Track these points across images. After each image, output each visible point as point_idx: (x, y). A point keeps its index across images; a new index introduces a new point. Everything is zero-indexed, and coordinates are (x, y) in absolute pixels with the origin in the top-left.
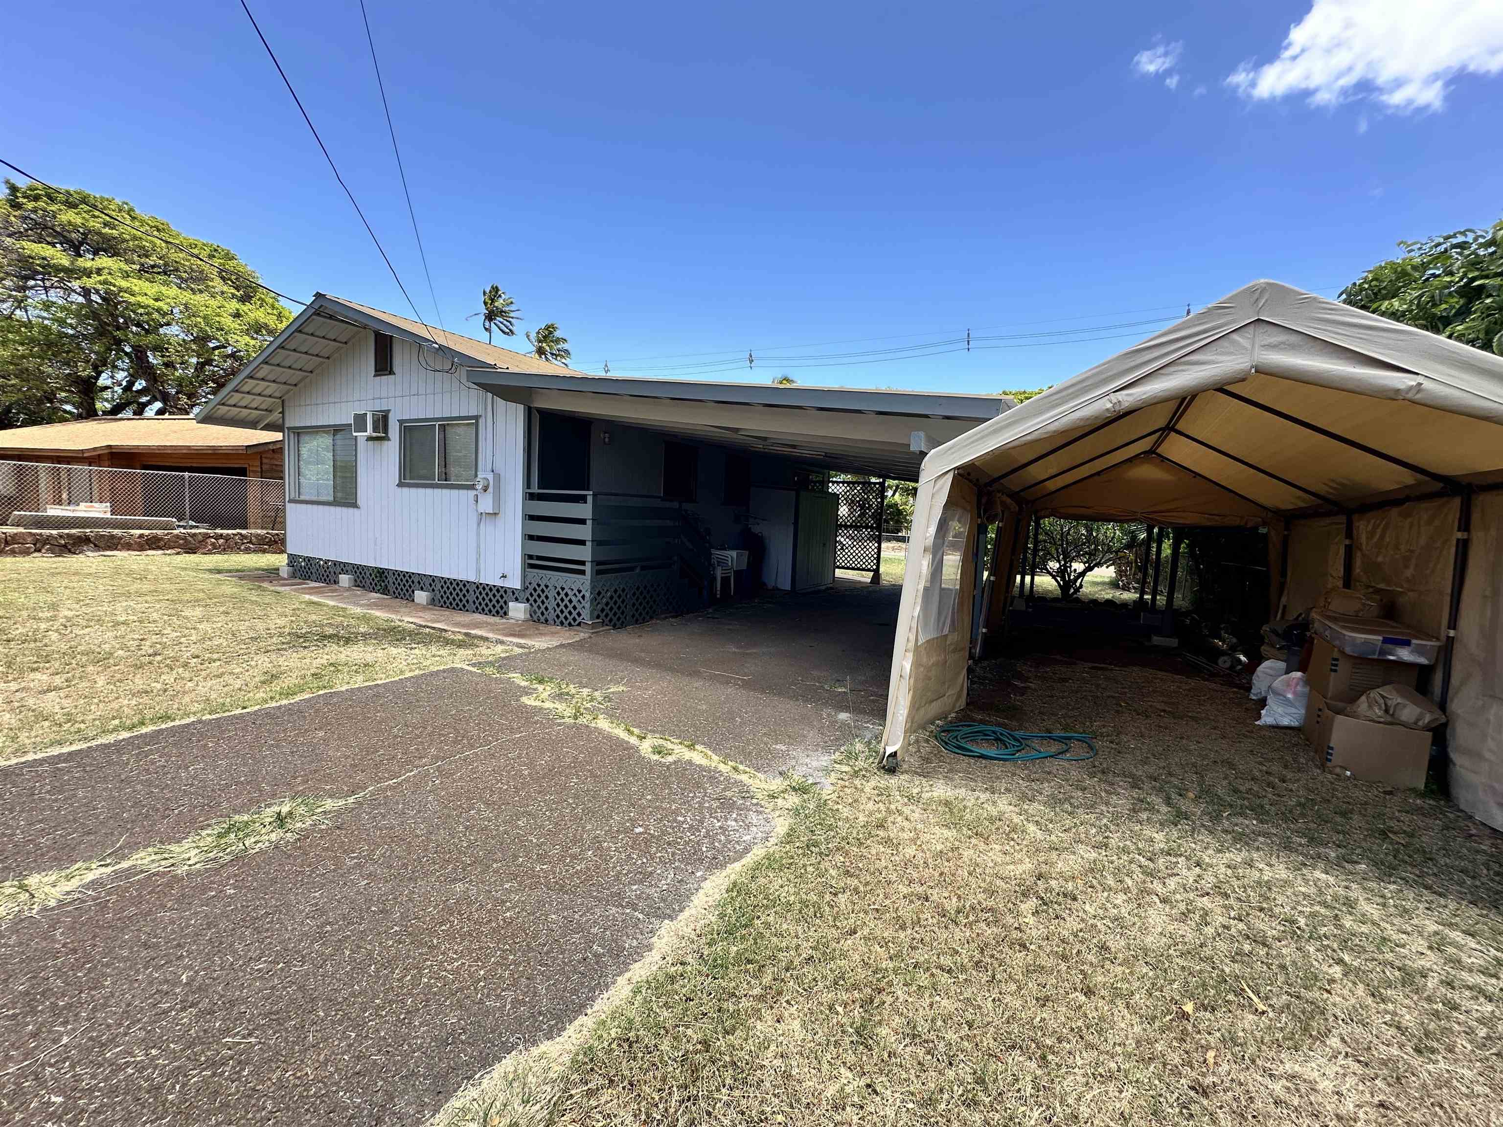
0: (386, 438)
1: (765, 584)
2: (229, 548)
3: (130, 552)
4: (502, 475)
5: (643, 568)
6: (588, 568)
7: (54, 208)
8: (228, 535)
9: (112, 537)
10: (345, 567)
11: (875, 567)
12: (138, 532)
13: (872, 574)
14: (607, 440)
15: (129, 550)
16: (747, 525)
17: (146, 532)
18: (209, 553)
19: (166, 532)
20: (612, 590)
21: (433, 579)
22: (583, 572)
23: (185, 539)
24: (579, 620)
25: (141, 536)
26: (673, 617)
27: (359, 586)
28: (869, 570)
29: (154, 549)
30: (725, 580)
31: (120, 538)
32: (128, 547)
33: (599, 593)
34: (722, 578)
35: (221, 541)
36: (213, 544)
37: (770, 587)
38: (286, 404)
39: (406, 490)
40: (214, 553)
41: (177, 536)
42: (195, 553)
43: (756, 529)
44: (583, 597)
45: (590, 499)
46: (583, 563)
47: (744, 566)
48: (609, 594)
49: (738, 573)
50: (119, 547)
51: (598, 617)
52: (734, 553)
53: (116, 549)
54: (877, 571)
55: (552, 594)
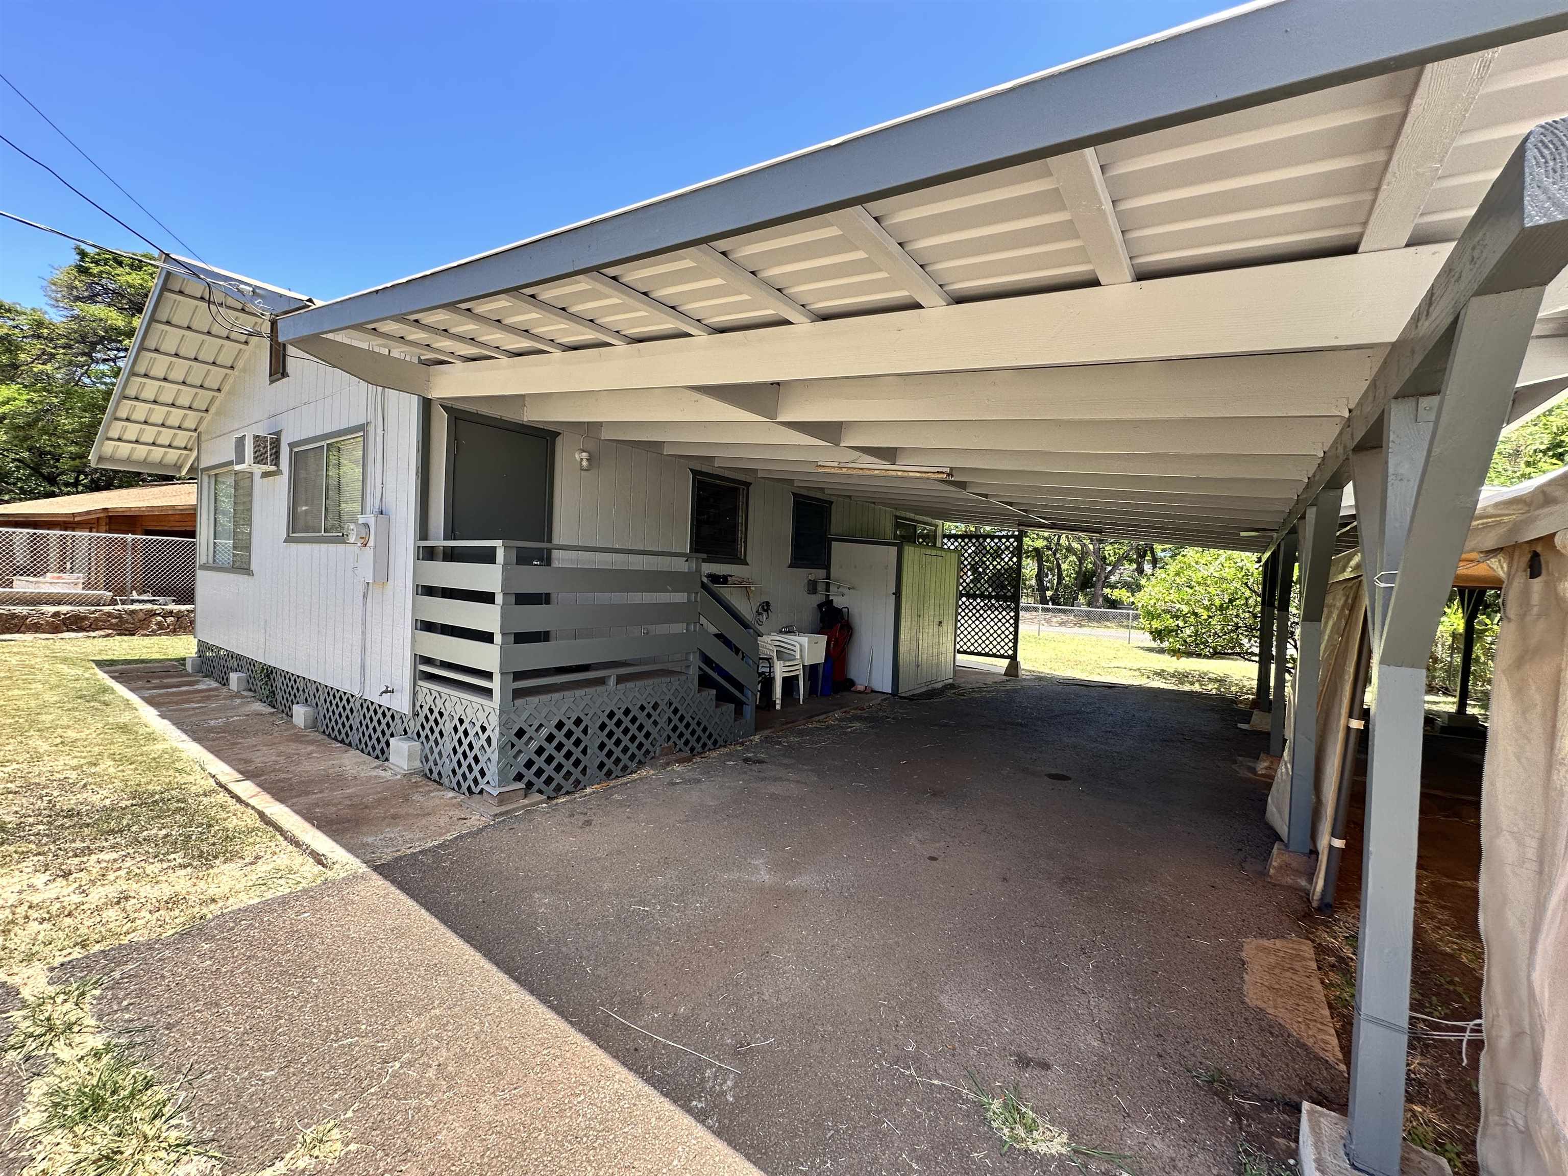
0: (278, 472)
1: (852, 683)
2: (180, 627)
3: (37, 635)
4: (393, 517)
5: (620, 679)
6: (495, 685)
7: (119, 270)
8: (179, 611)
9: (14, 616)
10: (240, 662)
11: (1010, 652)
12: (52, 609)
13: (1007, 661)
14: (585, 463)
15: (36, 632)
16: (827, 596)
17: (64, 609)
18: (154, 633)
19: (93, 608)
20: (555, 722)
21: (318, 687)
22: (488, 692)
23: (120, 617)
24: (482, 784)
25: (56, 614)
26: (681, 761)
27: (250, 690)
28: (1002, 656)
29: (74, 631)
30: (789, 683)
31: (26, 617)
32: (36, 628)
33: (520, 733)
34: (784, 679)
35: (170, 620)
36: (159, 624)
37: (860, 688)
38: (203, 438)
39: (294, 546)
40: (160, 635)
41: (109, 615)
42: (134, 635)
43: (839, 602)
44: (489, 740)
45: (500, 555)
46: (488, 675)
47: (820, 658)
48: (544, 732)
49: (812, 670)
50: (22, 629)
51: (519, 777)
52: (804, 640)
53: (18, 632)
54: (1013, 658)
55: (448, 728)
